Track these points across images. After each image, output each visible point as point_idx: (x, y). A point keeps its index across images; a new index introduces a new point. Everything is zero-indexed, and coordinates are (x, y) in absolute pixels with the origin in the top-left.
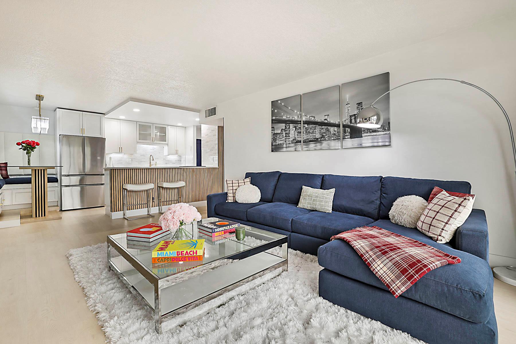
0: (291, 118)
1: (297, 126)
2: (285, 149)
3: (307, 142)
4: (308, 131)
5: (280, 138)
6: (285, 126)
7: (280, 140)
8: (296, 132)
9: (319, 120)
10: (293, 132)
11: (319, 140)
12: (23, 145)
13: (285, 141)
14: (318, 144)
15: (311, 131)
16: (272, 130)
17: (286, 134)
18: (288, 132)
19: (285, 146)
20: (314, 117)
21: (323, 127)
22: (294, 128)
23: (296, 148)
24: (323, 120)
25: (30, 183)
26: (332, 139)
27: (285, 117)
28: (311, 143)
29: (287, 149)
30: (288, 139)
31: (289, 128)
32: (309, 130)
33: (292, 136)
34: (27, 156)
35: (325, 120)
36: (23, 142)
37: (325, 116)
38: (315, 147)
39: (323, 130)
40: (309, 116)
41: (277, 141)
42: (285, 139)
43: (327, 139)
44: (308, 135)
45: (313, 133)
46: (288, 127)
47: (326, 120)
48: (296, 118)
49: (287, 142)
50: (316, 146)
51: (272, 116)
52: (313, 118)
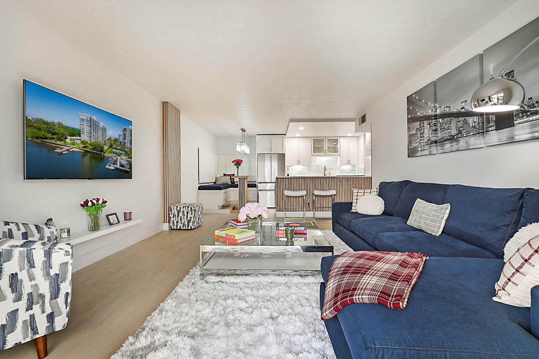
0: (425, 113)
1: (432, 122)
2: (419, 154)
3: (443, 142)
4: (442, 127)
5: (415, 140)
6: (420, 124)
7: (415, 142)
8: (430, 130)
9: (455, 110)
10: (427, 130)
11: (456, 137)
12: (235, 162)
13: (420, 143)
14: (455, 143)
15: (446, 127)
16: (408, 132)
17: (421, 134)
18: (422, 131)
19: (419, 149)
20: (450, 107)
21: (460, 119)
22: (428, 126)
23: (430, 151)
24: (460, 109)
25: (238, 187)
26: (472, 134)
27: (420, 113)
28: (446, 142)
29: (422, 153)
30: (423, 140)
31: (424, 126)
32: (444, 125)
33: (427, 136)
34: (237, 169)
35: (461, 109)
36: (235, 161)
37: (462, 103)
38: (451, 148)
39: (460, 123)
40: (443, 108)
41: (413, 144)
42: (420, 141)
43: (465, 135)
44: (443, 133)
45: (448, 129)
46: (422, 125)
47: (463, 108)
48: (430, 113)
49: (422, 144)
50: (452, 146)
51: (408, 115)
52: (448, 109)
